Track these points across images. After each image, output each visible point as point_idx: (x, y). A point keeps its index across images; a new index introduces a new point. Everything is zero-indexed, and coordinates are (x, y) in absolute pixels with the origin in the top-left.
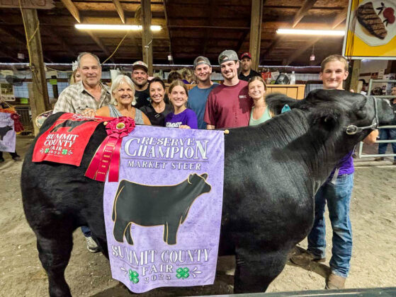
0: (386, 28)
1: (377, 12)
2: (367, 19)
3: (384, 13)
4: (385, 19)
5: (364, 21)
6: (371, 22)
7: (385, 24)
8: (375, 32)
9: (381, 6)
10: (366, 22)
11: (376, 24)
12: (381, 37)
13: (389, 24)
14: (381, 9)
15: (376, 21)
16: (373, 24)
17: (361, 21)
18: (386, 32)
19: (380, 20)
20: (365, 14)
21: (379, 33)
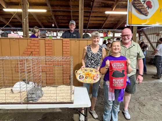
0: (148, 10)
1: (143, 3)
2: (138, 6)
3: (146, 3)
4: (147, 6)
5: (137, 7)
6: (140, 7)
7: (147, 8)
8: (143, 12)
10: (138, 8)
11: (143, 9)
13: (149, 9)
14: (144, 1)
15: (142, 7)
16: (141, 9)
17: (135, 7)
18: (148, 13)
19: (145, 7)
20: (136, 4)
21: (145, 13)
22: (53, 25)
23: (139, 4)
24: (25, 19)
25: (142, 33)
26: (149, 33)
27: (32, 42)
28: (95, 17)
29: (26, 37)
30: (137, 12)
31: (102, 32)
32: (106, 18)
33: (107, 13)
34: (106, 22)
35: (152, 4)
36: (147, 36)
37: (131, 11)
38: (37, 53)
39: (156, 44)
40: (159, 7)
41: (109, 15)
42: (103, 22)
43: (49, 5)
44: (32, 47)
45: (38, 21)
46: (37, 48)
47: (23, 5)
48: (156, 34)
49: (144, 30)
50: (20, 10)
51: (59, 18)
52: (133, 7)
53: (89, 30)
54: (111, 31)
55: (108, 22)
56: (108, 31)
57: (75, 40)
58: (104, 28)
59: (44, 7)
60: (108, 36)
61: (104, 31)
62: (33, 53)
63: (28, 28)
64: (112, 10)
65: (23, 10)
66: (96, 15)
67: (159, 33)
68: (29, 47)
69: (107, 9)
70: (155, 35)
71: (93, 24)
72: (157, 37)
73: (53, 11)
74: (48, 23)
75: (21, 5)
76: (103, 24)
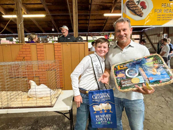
1: (137, 3)
2: (132, 7)
3: (140, 4)
4: (141, 7)
5: (131, 8)
6: (134, 8)
7: (142, 9)
8: (137, 13)
9: (138, 1)
10: (132, 9)
11: (137, 9)
12: (141, 15)
13: (144, 10)
14: (138, 2)
15: (136, 8)
16: (135, 10)
17: (129, 8)
18: (143, 13)
19: (139, 8)
20: (130, 5)
21: (139, 14)
22: (53, 30)
23: (133, 5)
24: (19, 25)
25: (144, 34)
26: (150, 34)
27: (24, 47)
28: (95, 20)
29: (21, 43)
30: (131, 13)
31: (103, 34)
32: (105, 21)
33: (106, 15)
34: (107, 25)
35: (146, 4)
36: (149, 37)
37: (125, 12)
38: (29, 58)
39: (157, 44)
40: (154, 7)
41: (108, 17)
42: (104, 24)
43: (47, 9)
44: (24, 53)
45: (38, 26)
46: (29, 53)
47: (17, 11)
48: (156, 34)
49: (146, 32)
50: (15, 16)
51: (59, 22)
52: (127, 8)
53: (90, 34)
54: (112, 34)
55: (108, 25)
56: (109, 34)
57: (67, 44)
58: (105, 31)
59: (42, 12)
60: (110, 38)
61: (106, 33)
62: (25, 58)
63: (24, 34)
64: (110, 12)
65: (17, 16)
66: (95, 18)
67: (160, 34)
68: (21, 53)
69: (105, 11)
70: (156, 36)
71: (94, 27)
72: (158, 38)
73: (53, 16)
74: (48, 28)
75: (15, 11)
76: (103, 27)
